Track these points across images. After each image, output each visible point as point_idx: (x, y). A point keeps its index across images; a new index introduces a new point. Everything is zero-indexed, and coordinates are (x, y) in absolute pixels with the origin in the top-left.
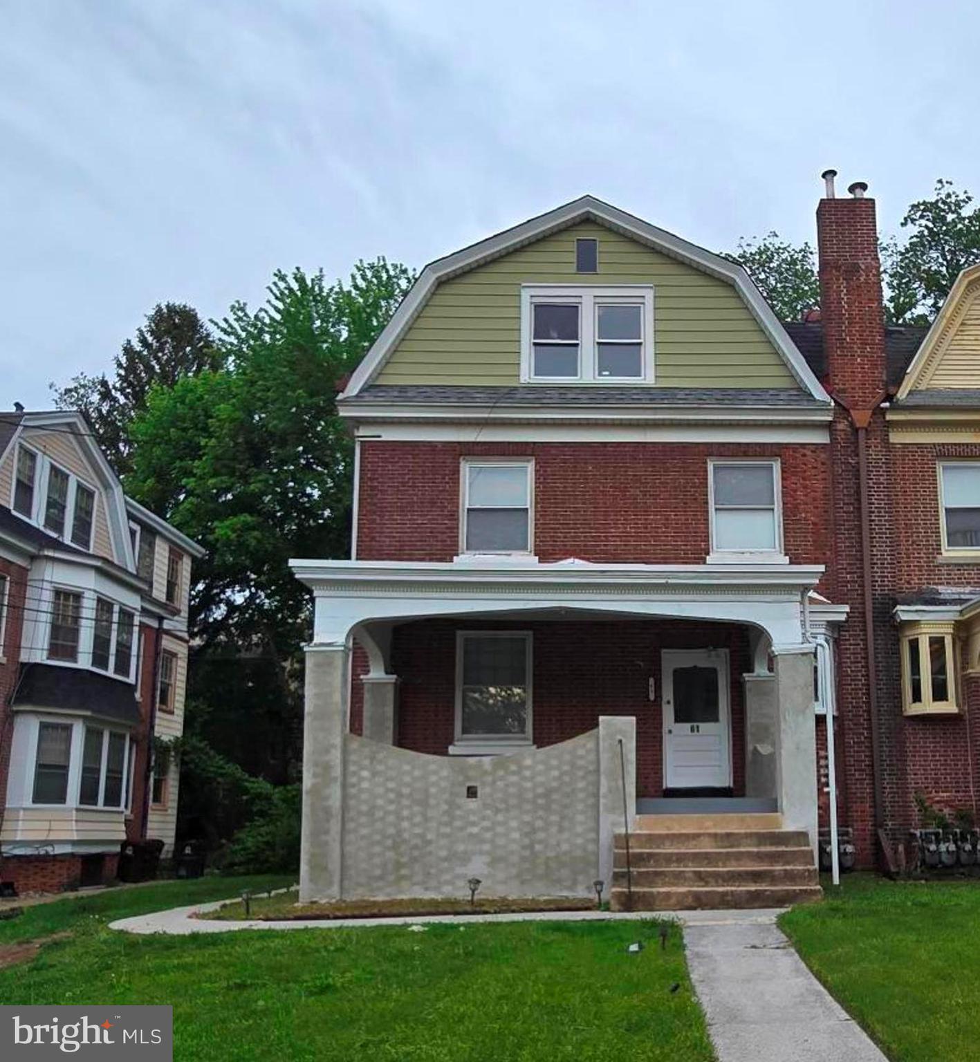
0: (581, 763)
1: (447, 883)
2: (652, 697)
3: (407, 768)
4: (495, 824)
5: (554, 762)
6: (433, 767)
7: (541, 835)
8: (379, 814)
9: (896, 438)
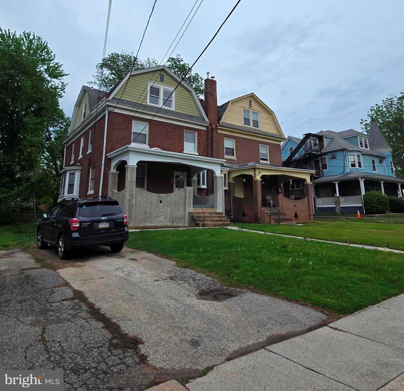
0: (182, 196)
1: (155, 222)
2: (172, 182)
3: (148, 196)
4: (165, 209)
5: (177, 196)
6: (153, 196)
7: (174, 212)
8: (142, 206)
9: (219, 131)
